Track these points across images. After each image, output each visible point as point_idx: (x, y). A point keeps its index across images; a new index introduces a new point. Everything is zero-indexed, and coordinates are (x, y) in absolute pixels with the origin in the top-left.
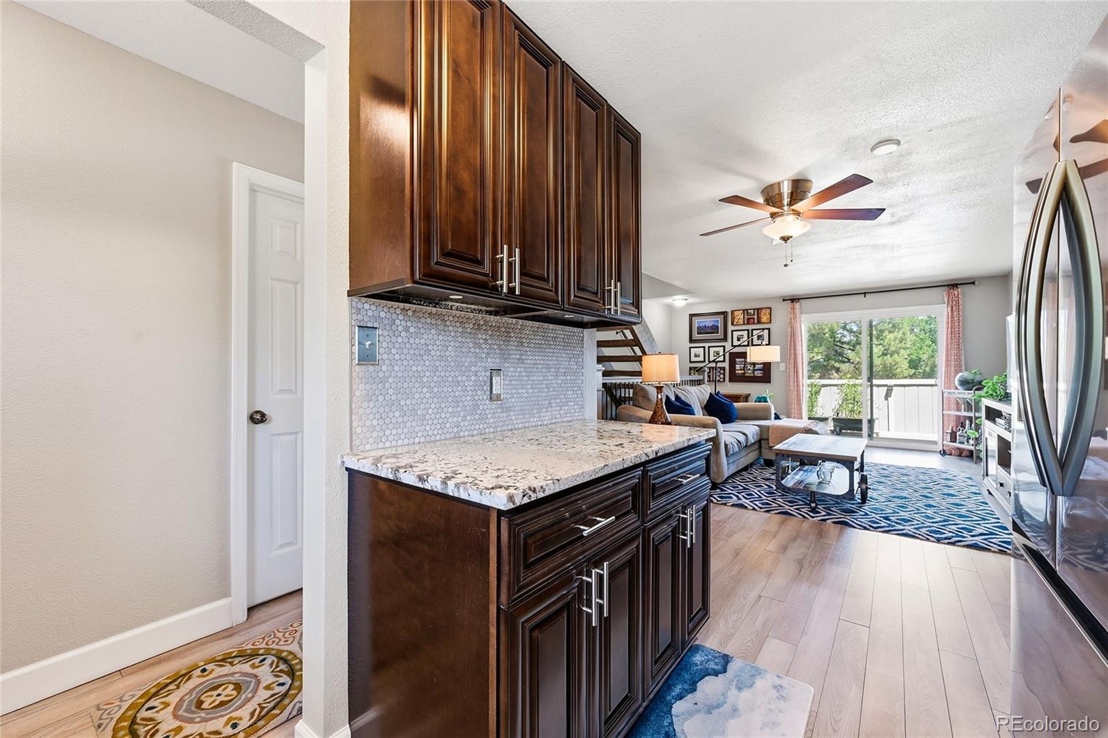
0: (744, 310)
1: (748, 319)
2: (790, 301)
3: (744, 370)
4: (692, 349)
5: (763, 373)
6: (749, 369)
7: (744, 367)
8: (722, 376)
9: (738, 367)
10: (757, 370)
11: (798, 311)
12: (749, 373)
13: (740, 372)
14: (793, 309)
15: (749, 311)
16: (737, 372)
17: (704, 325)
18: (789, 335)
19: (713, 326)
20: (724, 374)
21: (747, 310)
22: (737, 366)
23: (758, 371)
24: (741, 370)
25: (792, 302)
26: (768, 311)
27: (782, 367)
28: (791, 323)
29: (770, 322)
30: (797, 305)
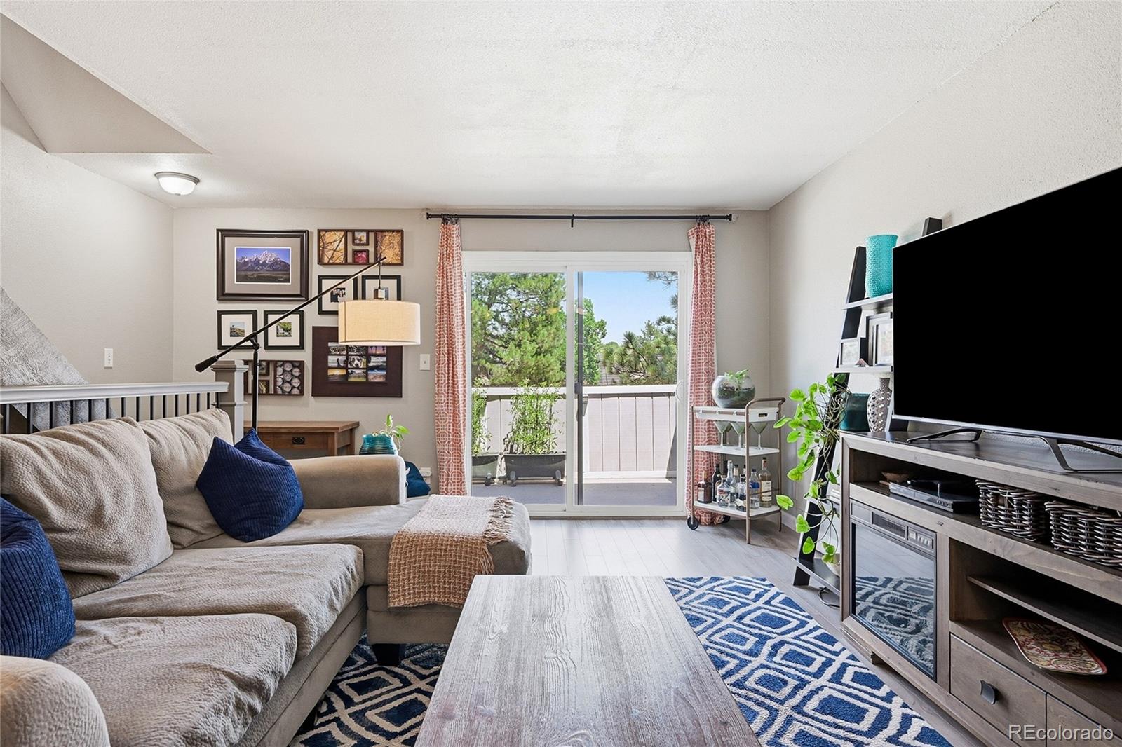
0: (346, 231)
1: (355, 252)
2: (441, 220)
3: (346, 368)
4: (223, 316)
5: (386, 376)
6: (357, 367)
7: (346, 362)
8: (296, 382)
9: (332, 360)
10: (373, 368)
11: (455, 242)
12: (357, 376)
13: (338, 372)
14: (447, 236)
15: (358, 235)
16: (331, 372)
17: (253, 258)
18: (439, 290)
19: (276, 262)
20: (301, 378)
21: (353, 231)
22: (329, 357)
23: (377, 372)
24: (339, 367)
25: (445, 221)
26: (398, 238)
27: (425, 361)
28: (441, 266)
29: (402, 264)
30: (454, 229)
